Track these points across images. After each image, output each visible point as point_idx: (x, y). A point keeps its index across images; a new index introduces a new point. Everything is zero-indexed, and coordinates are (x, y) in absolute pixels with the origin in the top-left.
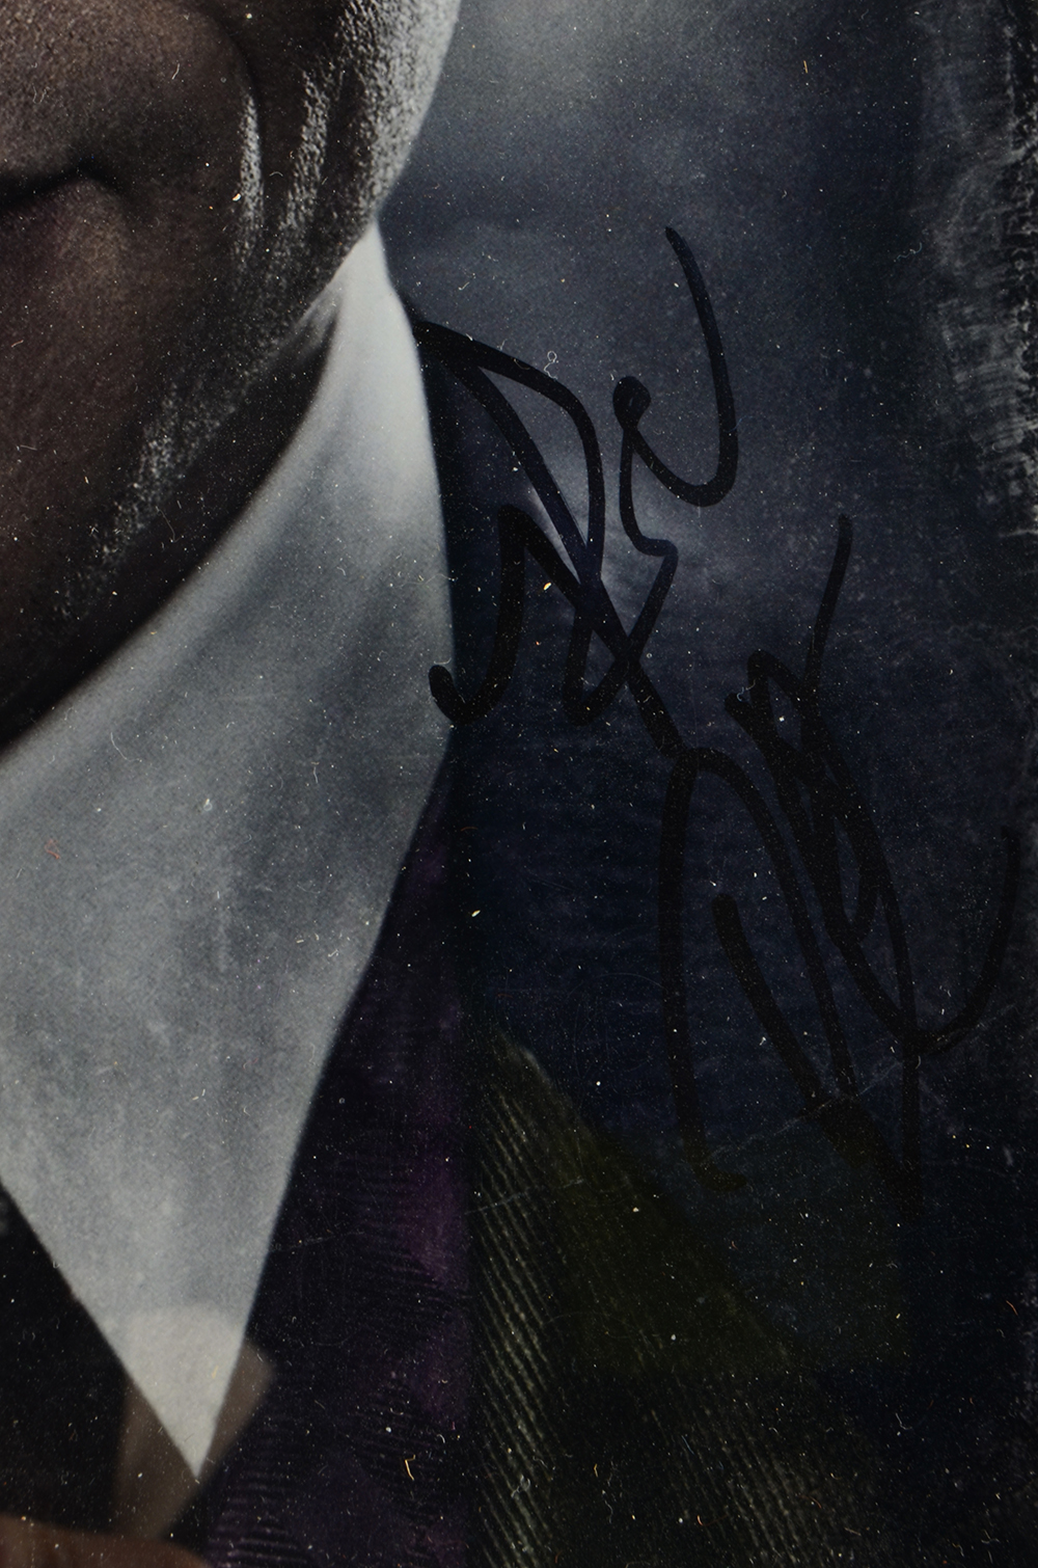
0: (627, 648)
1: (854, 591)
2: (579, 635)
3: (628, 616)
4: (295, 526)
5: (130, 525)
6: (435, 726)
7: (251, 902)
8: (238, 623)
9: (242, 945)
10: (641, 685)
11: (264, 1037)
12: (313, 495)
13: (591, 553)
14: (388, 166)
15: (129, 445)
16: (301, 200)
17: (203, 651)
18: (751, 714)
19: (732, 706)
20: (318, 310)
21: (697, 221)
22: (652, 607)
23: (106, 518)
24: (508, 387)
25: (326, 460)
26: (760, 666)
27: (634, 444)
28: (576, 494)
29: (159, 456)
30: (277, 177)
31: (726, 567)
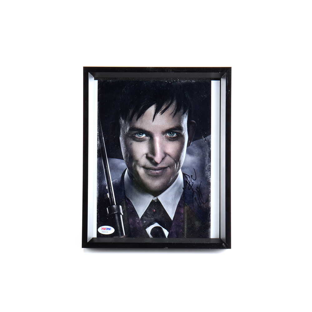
0: (191, 187)
1: (201, 184)
2: (189, 186)
3: (191, 185)
4: (177, 182)
5: (170, 182)
6: (183, 190)
7: (175, 197)
8: (175, 186)
9: (174, 199)
10: (192, 188)
11: (175, 203)
12: (178, 180)
13: (190, 183)
14: (181, 166)
15: (170, 178)
16: (178, 168)
17: (173, 187)
18: (197, 189)
19: (196, 189)
20: (178, 172)
21: (195, 168)
22: (192, 185)
23: (169, 181)
24: (186, 175)
25: (178, 179)
26: (197, 187)
27: (192, 178)
28: (189, 180)
29: (171, 179)
30: (177, 167)
31: (196, 183)
